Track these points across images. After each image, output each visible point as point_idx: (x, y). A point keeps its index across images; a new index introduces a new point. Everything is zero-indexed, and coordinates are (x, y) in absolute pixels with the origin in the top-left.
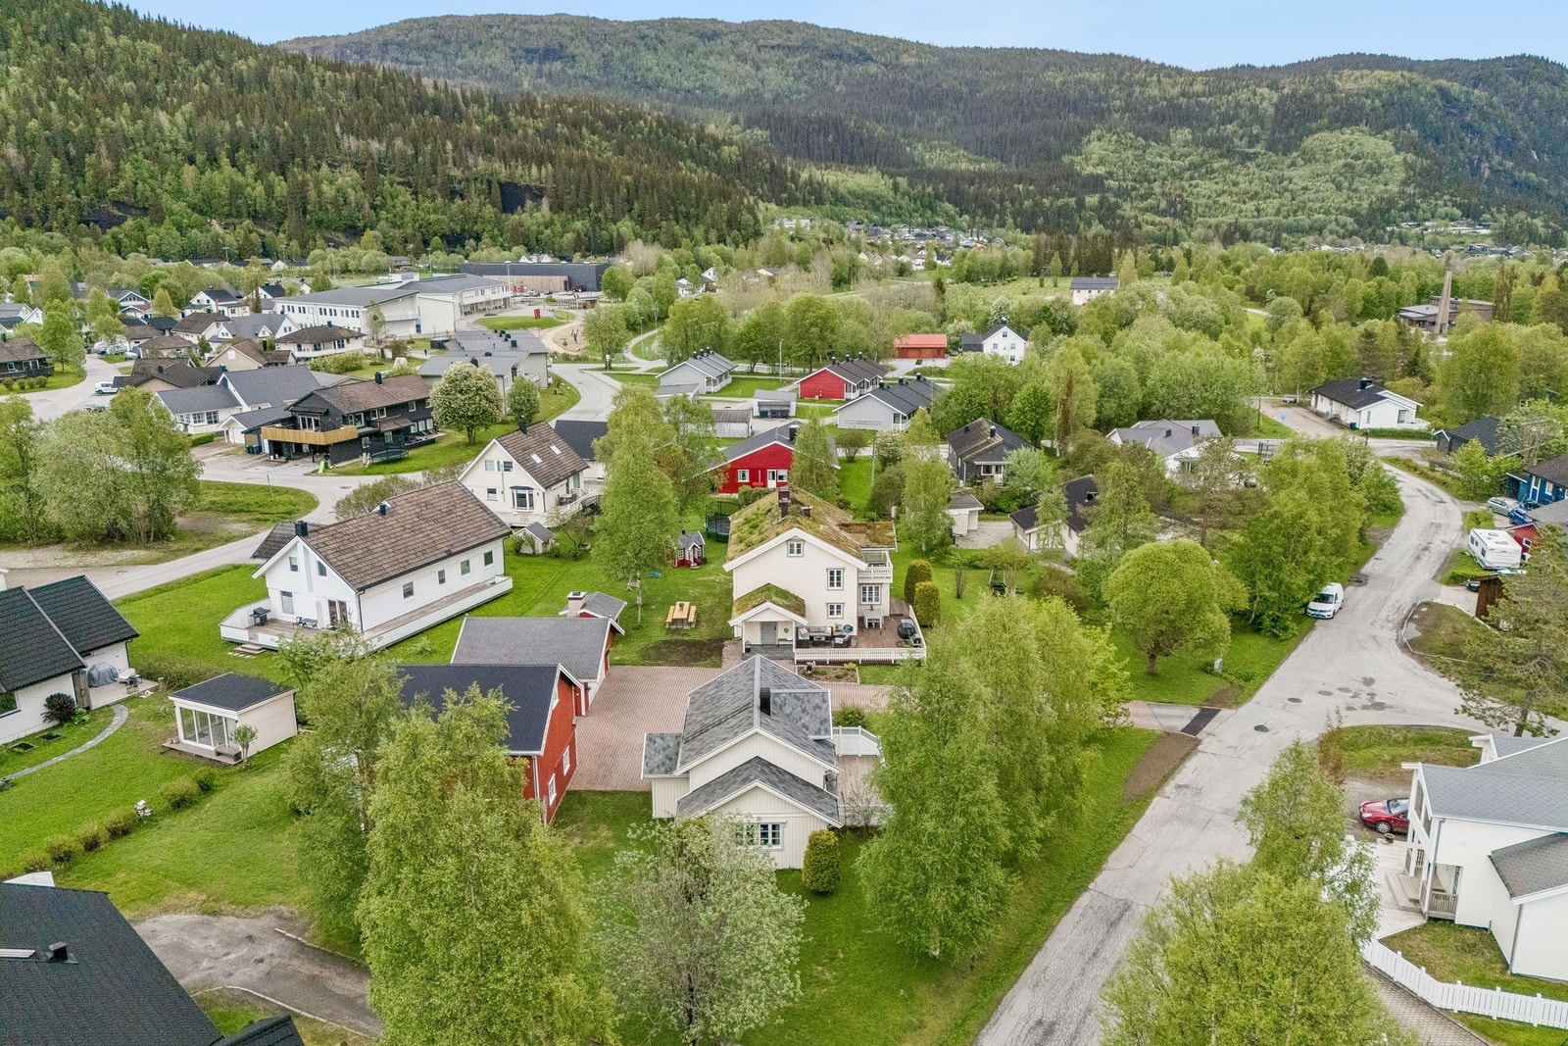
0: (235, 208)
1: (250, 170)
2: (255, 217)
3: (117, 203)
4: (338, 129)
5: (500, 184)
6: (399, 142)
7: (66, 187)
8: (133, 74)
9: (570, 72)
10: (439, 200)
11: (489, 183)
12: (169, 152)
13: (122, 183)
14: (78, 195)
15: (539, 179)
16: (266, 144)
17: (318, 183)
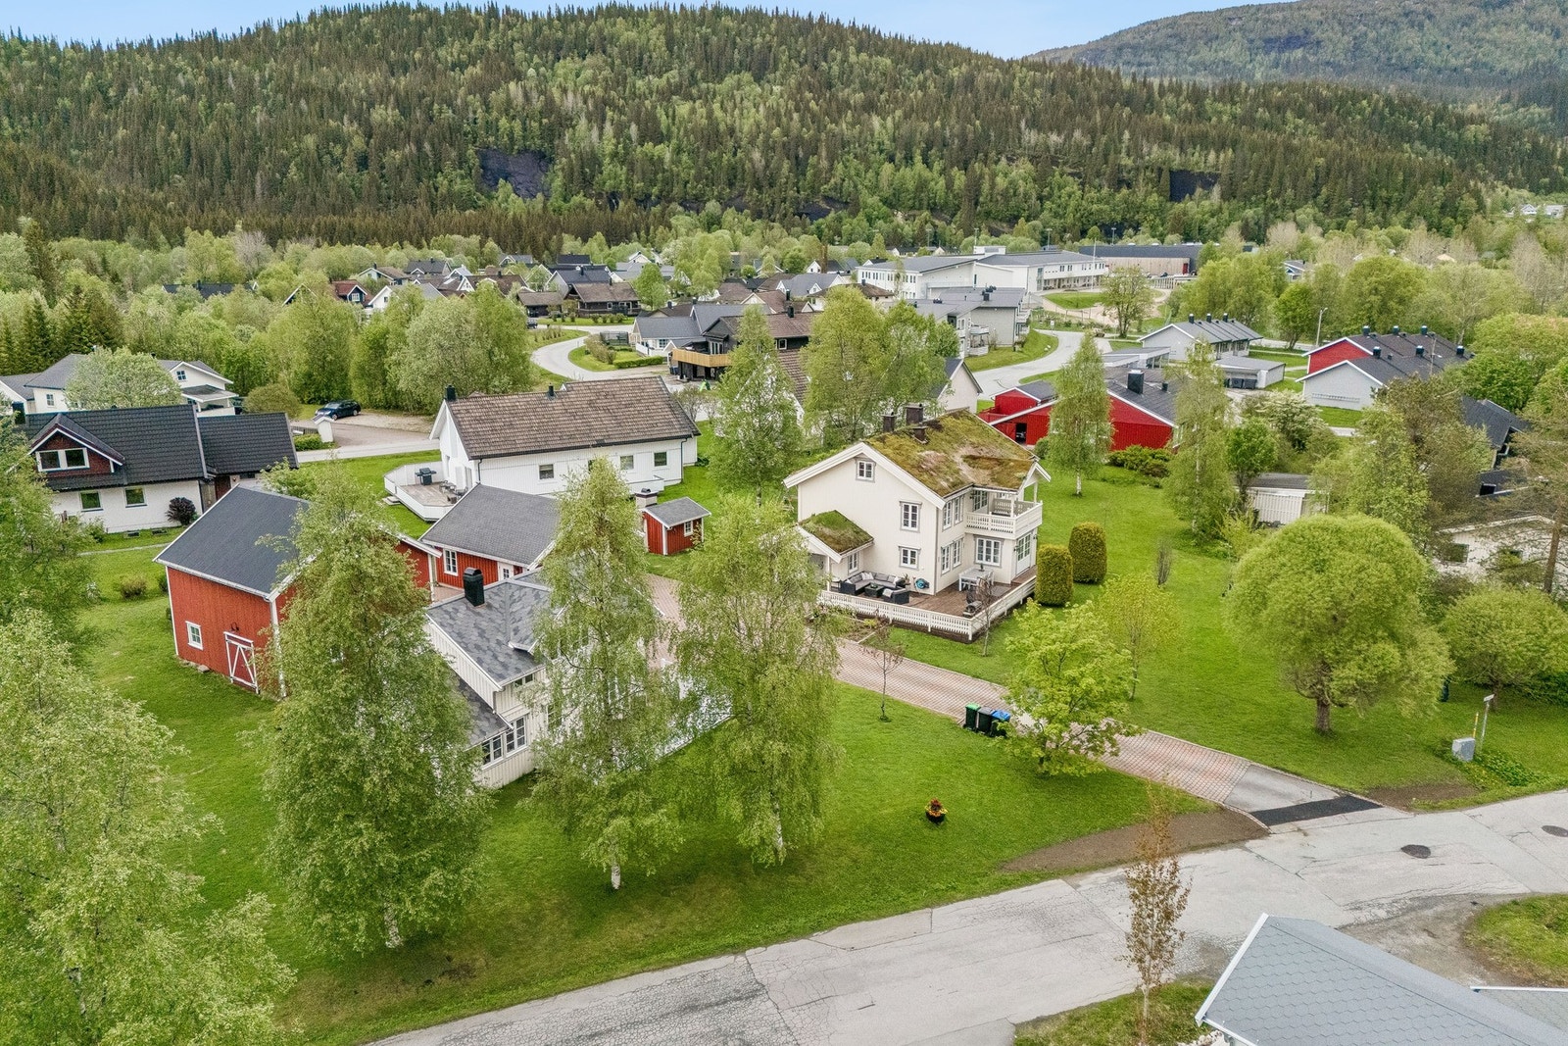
0: (919, 200)
1: (937, 166)
2: (933, 209)
3: (827, 199)
4: (1023, 125)
5: (1171, 172)
6: (1077, 134)
7: (790, 185)
8: (865, 86)
9: (1312, 59)
10: (1105, 191)
11: (1160, 170)
12: (874, 153)
13: (833, 181)
14: (798, 192)
15: (1216, 166)
16: (956, 141)
17: (994, 175)
